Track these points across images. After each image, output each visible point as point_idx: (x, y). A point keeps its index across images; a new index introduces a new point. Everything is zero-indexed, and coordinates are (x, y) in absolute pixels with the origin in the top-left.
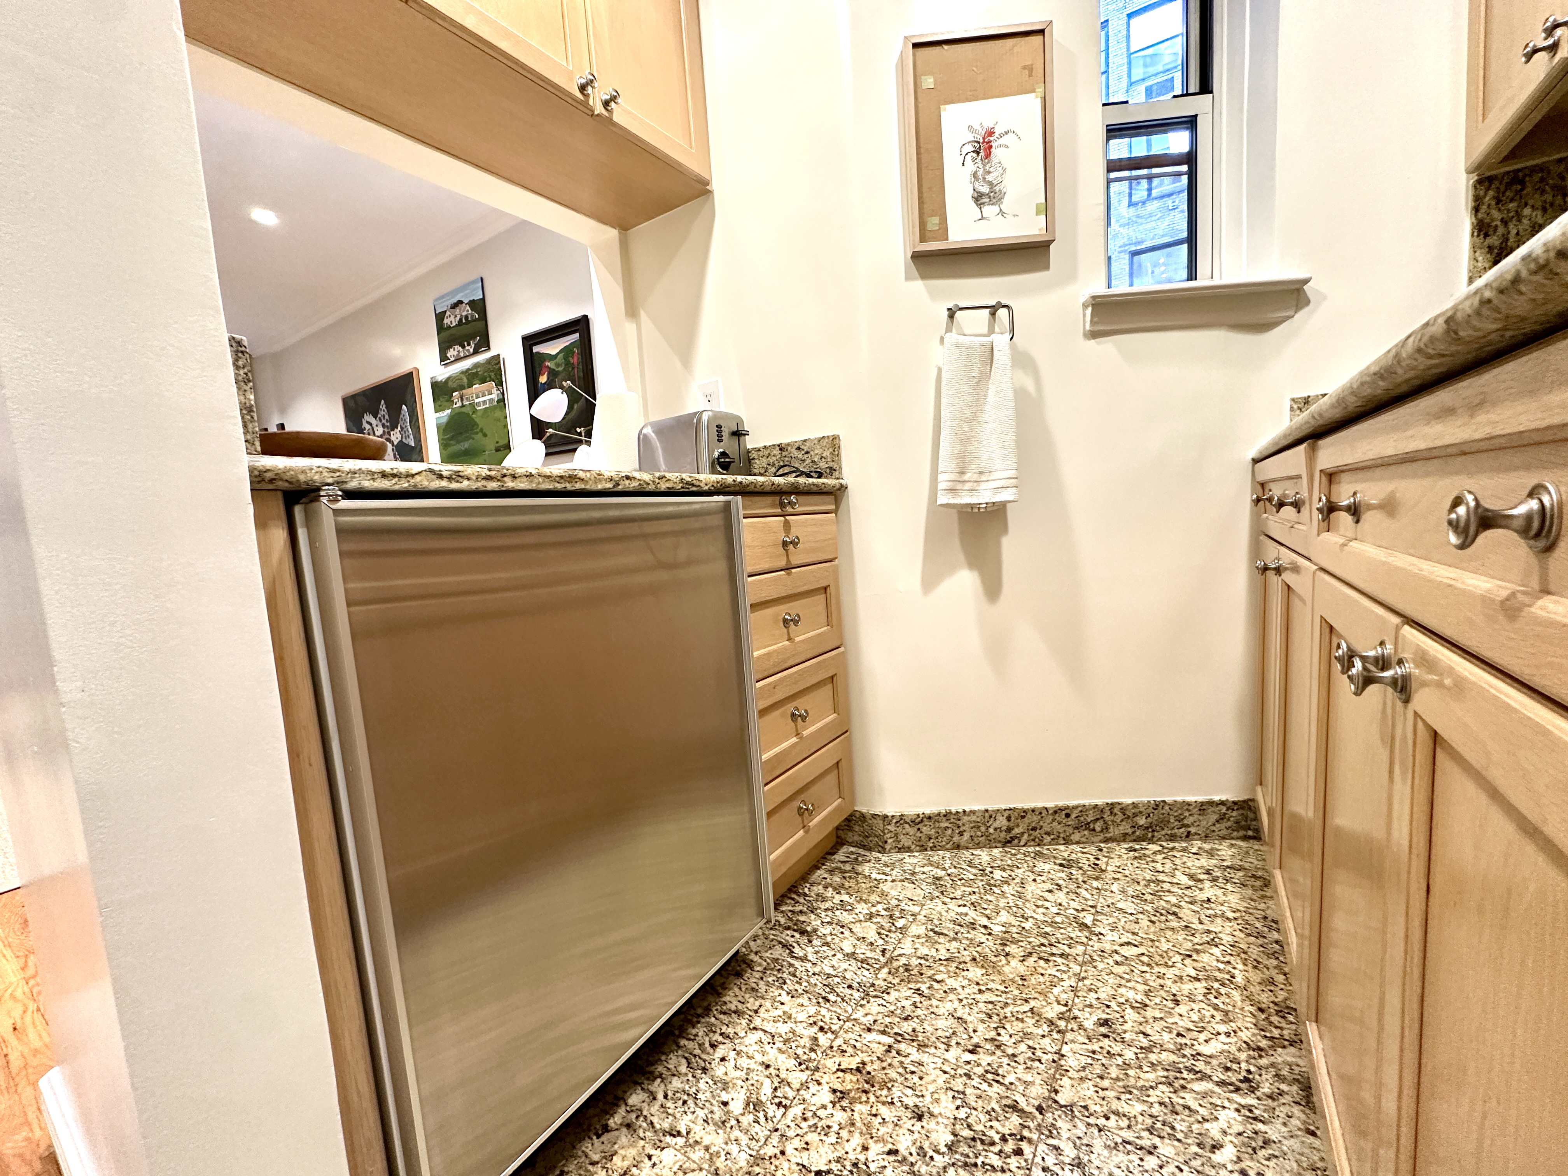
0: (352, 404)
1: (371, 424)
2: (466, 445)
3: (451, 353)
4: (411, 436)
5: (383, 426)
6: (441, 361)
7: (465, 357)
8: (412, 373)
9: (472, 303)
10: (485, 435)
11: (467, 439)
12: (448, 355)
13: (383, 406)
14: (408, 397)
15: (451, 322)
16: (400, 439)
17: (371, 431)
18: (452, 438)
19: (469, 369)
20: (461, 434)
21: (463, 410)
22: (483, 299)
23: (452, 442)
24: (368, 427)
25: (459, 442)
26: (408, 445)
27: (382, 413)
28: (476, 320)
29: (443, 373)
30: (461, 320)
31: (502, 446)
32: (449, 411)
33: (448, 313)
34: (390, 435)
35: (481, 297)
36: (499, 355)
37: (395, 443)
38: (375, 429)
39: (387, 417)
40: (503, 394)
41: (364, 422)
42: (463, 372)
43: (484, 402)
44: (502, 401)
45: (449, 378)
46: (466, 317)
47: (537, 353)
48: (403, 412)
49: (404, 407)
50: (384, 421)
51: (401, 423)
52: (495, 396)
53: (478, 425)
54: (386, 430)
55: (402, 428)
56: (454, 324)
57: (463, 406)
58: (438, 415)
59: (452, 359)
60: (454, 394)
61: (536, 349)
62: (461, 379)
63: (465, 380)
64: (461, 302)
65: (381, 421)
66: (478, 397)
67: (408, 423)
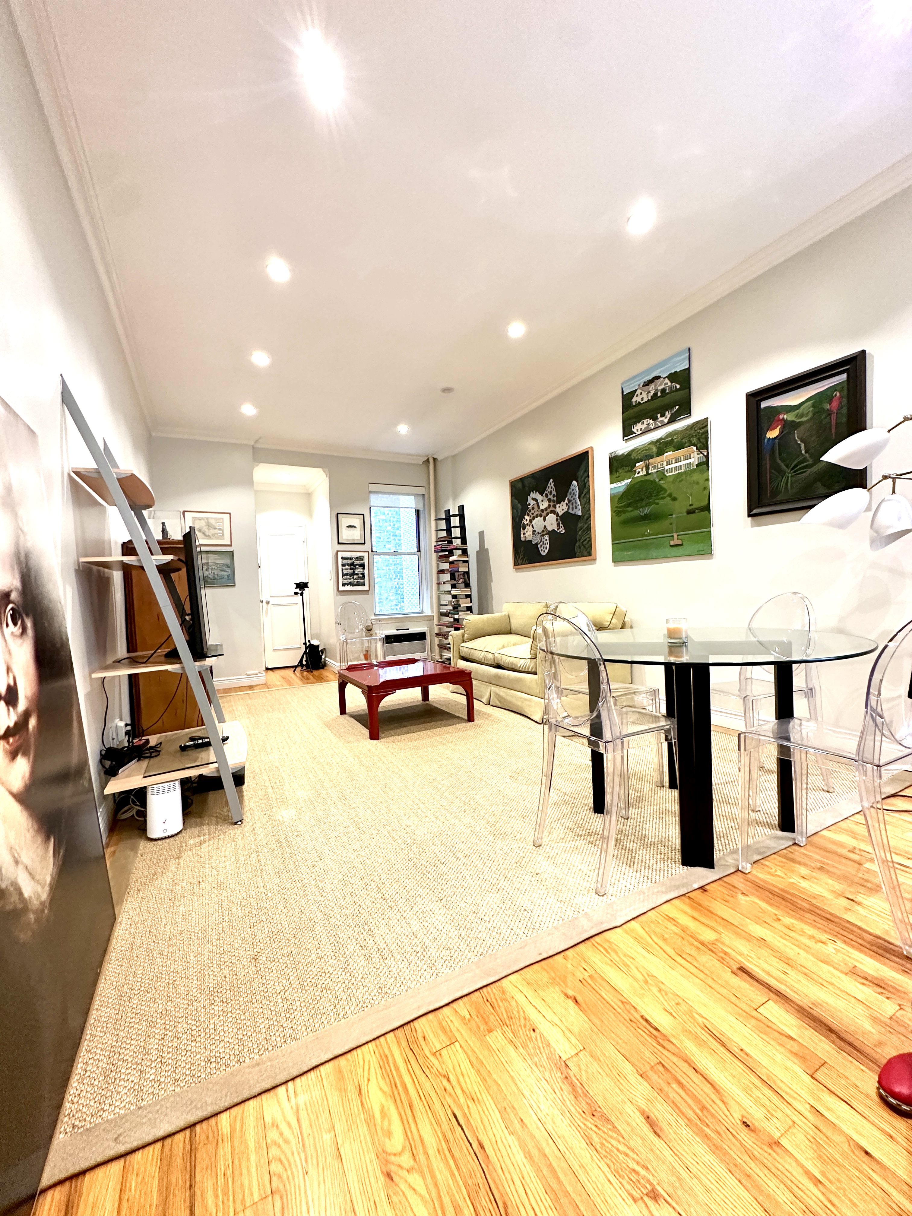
0: (520, 485)
1: (536, 500)
2: (647, 510)
3: (638, 428)
4: (580, 507)
5: (549, 500)
6: (624, 437)
7: (655, 428)
8: (588, 452)
9: (673, 377)
10: (674, 499)
11: (648, 504)
12: (634, 430)
13: (551, 484)
14: (581, 472)
15: (642, 399)
16: (565, 510)
17: (536, 506)
18: (629, 505)
19: (661, 439)
20: (642, 500)
21: (647, 478)
22: (688, 370)
23: (629, 509)
24: (532, 502)
25: (637, 508)
26: (574, 515)
27: (549, 490)
28: (677, 390)
29: (623, 447)
30: (655, 394)
31: (697, 509)
32: (629, 481)
33: (638, 392)
34: (555, 508)
35: (687, 367)
36: (707, 418)
37: (560, 514)
38: (540, 504)
39: (554, 493)
40: (707, 457)
41: (529, 499)
42: (652, 443)
43: (678, 468)
44: (705, 464)
45: (632, 451)
46: (663, 390)
47: (765, 408)
48: (572, 487)
49: (574, 482)
50: (550, 496)
51: (569, 496)
52: (695, 458)
53: (666, 491)
54: (552, 504)
55: (569, 501)
56: (645, 400)
57: (648, 474)
58: (614, 485)
59: (640, 432)
60: (637, 465)
61: (764, 405)
62: (650, 449)
63: (654, 449)
64: (658, 378)
65: (547, 496)
66: (669, 464)
67: (577, 496)
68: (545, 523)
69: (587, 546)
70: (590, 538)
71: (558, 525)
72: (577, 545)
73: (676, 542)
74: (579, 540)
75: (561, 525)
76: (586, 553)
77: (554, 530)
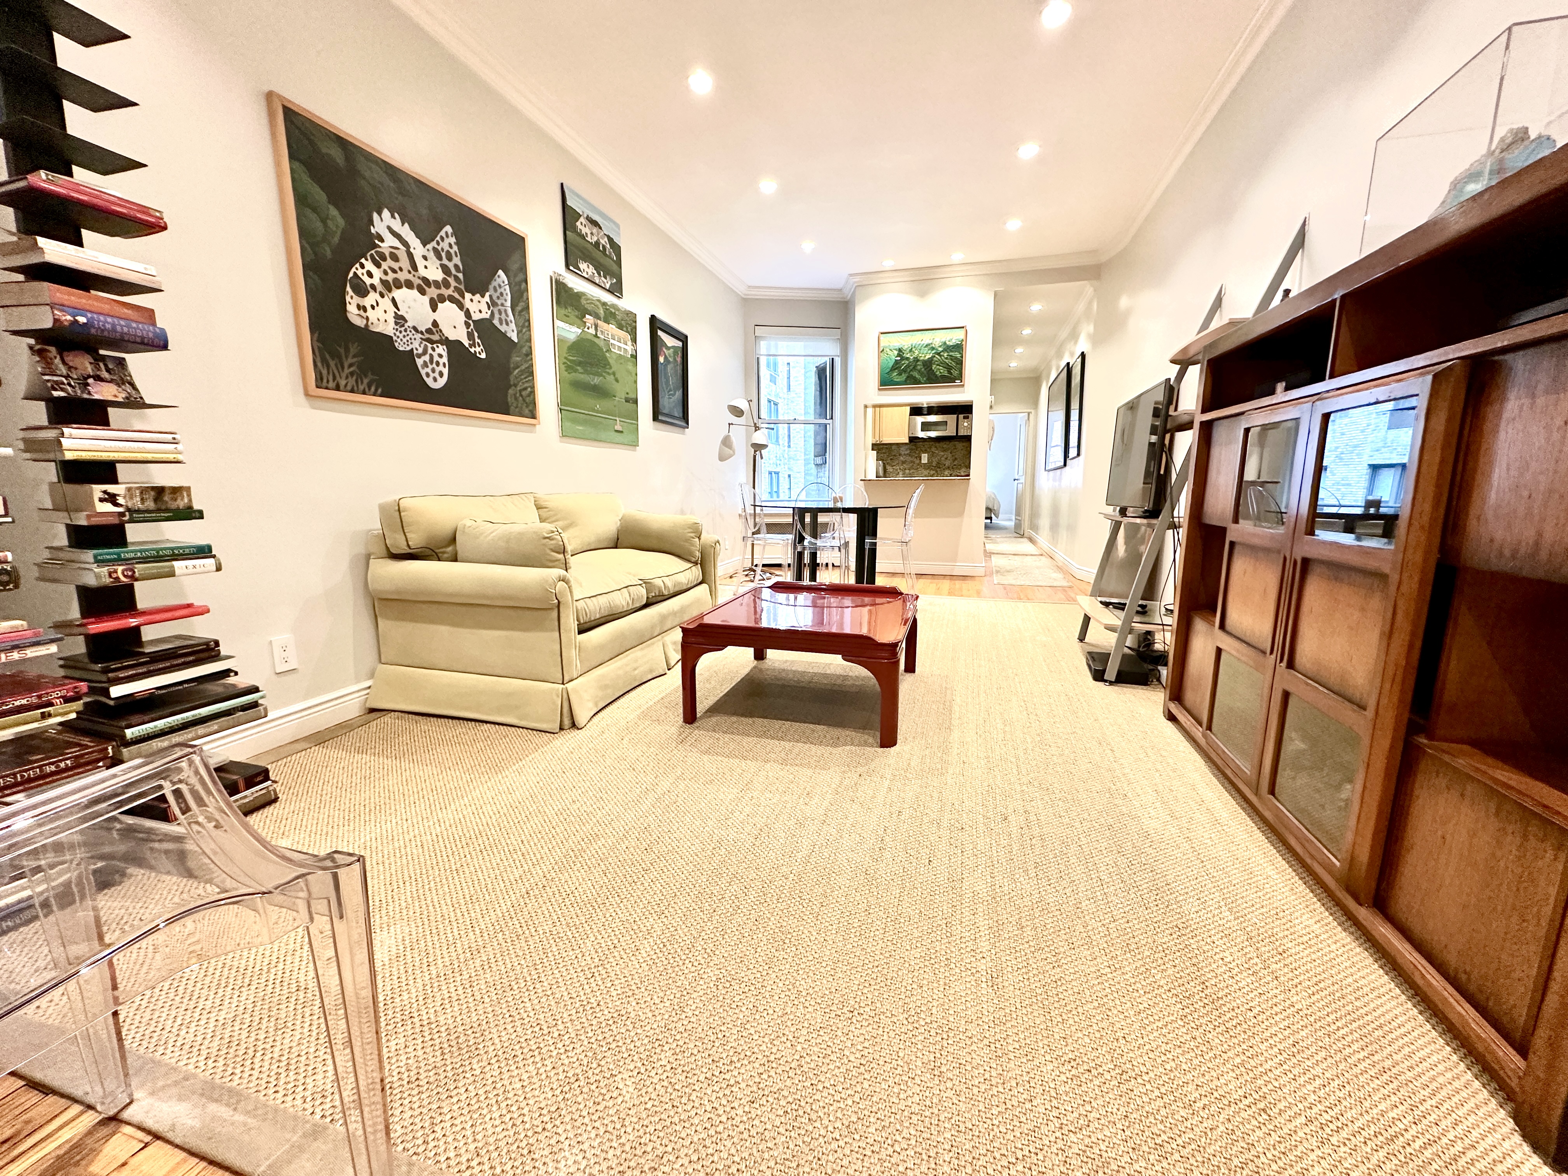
1: (402, 240)
2: (595, 380)
3: (581, 267)
4: (513, 325)
5: (446, 270)
6: (566, 265)
7: (600, 286)
8: (523, 239)
10: (617, 381)
11: (597, 374)
12: (578, 268)
13: (448, 237)
14: (513, 266)
15: (586, 235)
16: (485, 315)
17: (403, 257)
19: (606, 304)
20: (590, 364)
21: (596, 341)
23: (581, 369)
24: (390, 239)
26: (502, 333)
27: (443, 245)
29: (567, 280)
30: (598, 244)
32: (578, 331)
33: (583, 220)
34: (463, 297)
37: (473, 315)
38: (418, 262)
39: (456, 263)
41: (380, 224)
42: (598, 301)
43: (619, 348)
45: (578, 292)
46: (604, 248)
48: (497, 279)
49: (501, 273)
50: (446, 261)
51: (491, 292)
52: (630, 347)
53: (610, 367)
54: (453, 283)
55: (492, 302)
56: (589, 238)
57: (596, 336)
58: (557, 322)
59: (585, 275)
60: (586, 315)
62: (597, 306)
63: (601, 311)
64: (599, 226)
65: (436, 252)
66: (613, 338)
67: (508, 303)
68: (436, 316)
69: (527, 400)
70: (533, 387)
71: (470, 336)
72: (511, 391)
73: (618, 427)
74: (515, 385)
75: (477, 340)
76: (527, 411)
77: (459, 343)
